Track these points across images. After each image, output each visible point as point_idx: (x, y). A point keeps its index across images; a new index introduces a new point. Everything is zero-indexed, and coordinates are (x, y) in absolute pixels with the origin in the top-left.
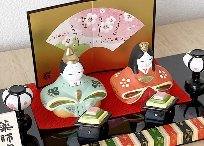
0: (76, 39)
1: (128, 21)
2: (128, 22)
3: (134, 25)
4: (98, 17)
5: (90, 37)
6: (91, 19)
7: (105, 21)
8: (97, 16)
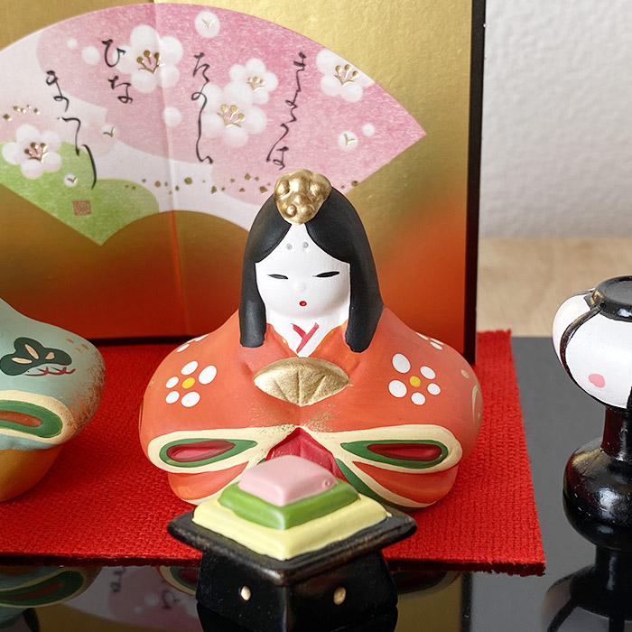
0: (78, 151)
1: (339, 98)
2: (342, 105)
3: (372, 121)
4: (186, 55)
5: (153, 152)
6: (150, 59)
7: (224, 80)
8: (185, 47)
